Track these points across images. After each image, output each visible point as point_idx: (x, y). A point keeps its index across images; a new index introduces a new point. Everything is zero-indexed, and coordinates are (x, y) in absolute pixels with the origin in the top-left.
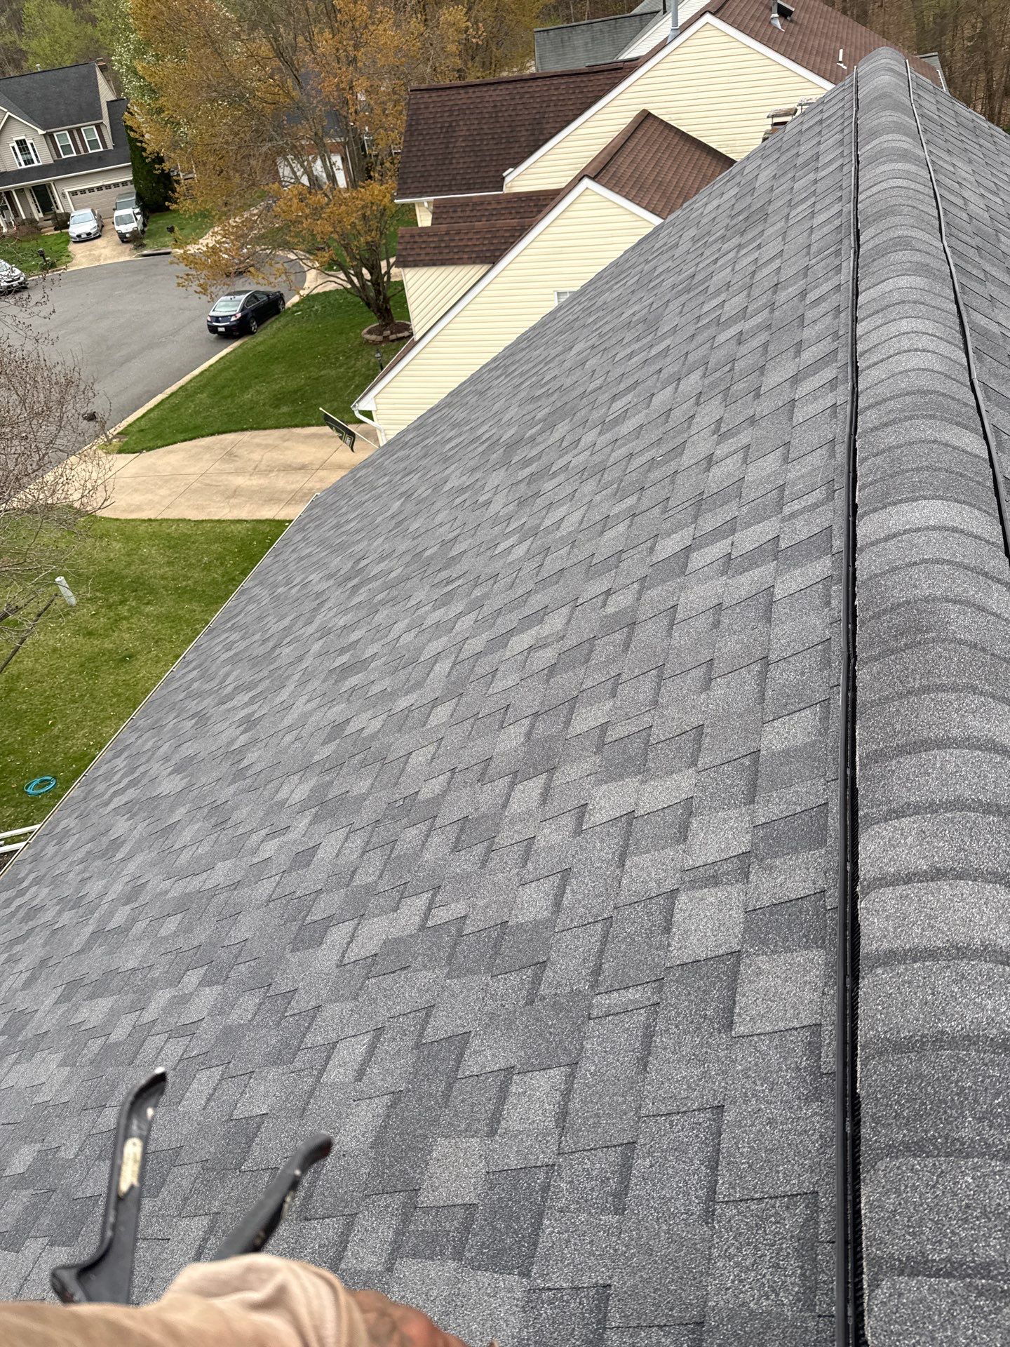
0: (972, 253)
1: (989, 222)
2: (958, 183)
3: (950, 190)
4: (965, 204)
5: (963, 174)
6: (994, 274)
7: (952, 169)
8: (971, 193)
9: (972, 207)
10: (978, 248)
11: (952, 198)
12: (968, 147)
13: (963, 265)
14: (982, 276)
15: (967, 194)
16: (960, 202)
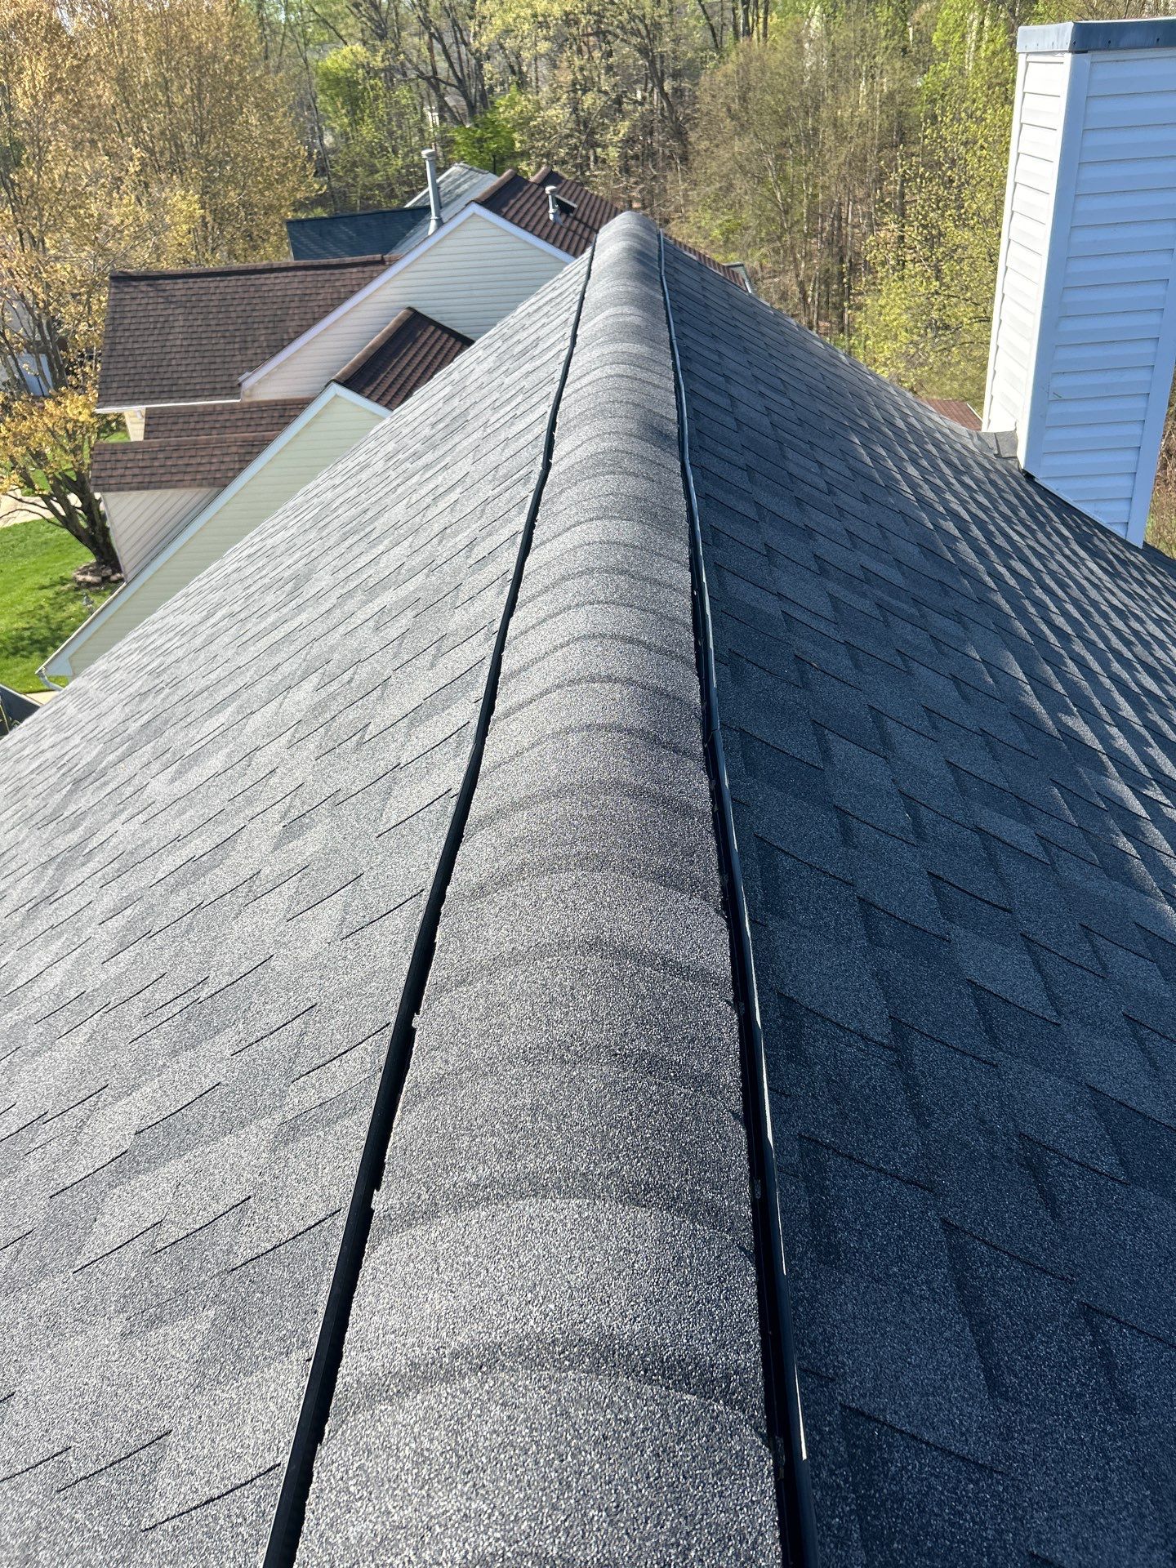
0: (739, 478)
1: (769, 431)
2: (724, 375)
3: (710, 385)
4: (733, 405)
5: (733, 365)
6: (775, 508)
7: (715, 358)
8: (744, 391)
9: (743, 409)
10: (748, 469)
11: (712, 396)
12: (745, 335)
13: (720, 495)
14: (752, 513)
15: (735, 391)
16: (724, 402)
